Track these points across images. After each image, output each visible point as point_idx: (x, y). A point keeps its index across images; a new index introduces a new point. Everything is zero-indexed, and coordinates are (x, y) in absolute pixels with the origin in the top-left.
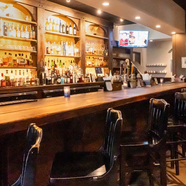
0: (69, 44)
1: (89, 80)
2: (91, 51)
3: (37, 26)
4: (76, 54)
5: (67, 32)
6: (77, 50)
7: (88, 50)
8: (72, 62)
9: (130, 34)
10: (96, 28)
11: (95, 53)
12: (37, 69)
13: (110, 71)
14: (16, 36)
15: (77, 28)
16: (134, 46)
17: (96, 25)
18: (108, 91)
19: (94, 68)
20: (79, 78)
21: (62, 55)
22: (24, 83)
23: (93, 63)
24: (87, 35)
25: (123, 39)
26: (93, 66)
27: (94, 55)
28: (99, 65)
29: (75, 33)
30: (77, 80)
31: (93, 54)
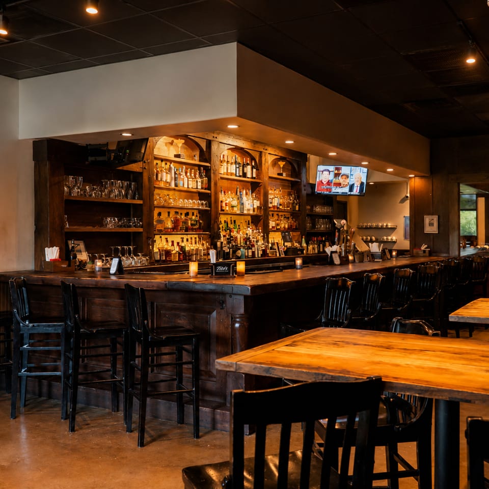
0: (246, 194)
1: (276, 252)
2: (276, 204)
3: (210, 169)
4: (256, 210)
5: (244, 175)
6: (257, 204)
7: (271, 203)
8: (249, 224)
9: (336, 172)
10: (282, 164)
11: (281, 207)
12: (210, 235)
13: (302, 238)
14: (188, 187)
15: (258, 167)
16: (342, 193)
17: (282, 159)
18: (336, 265)
19: (280, 233)
20: (263, 250)
21: (238, 212)
22: (201, 256)
23: (278, 225)
24: (270, 178)
25: (323, 181)
26: (278, 230)
27: (278, 210)
28: (287, 227)
29: (254, 176)
30: (260, 253)
31: (278, 208)
